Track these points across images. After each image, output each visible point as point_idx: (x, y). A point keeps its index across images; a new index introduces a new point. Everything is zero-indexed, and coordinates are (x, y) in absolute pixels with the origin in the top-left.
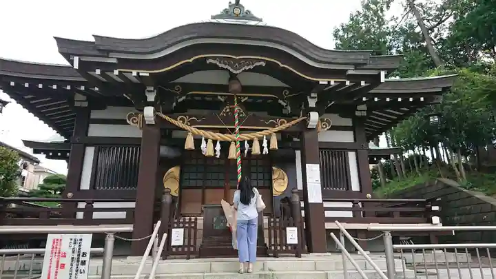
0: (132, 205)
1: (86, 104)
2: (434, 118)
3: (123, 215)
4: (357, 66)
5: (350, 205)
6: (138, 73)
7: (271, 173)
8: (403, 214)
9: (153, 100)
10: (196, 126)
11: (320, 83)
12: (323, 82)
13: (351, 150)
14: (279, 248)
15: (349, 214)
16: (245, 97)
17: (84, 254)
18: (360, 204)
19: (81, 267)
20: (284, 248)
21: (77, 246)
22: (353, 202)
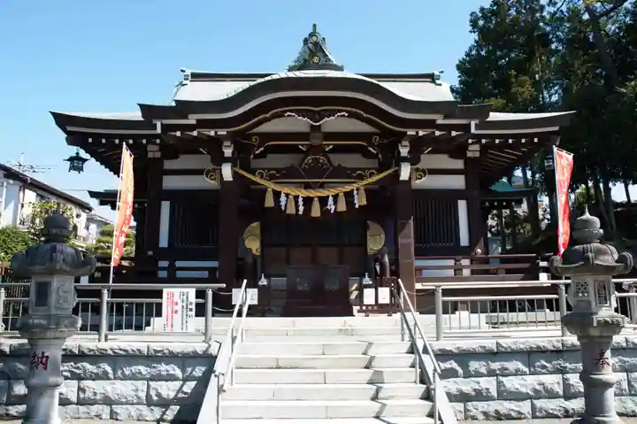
0: (214, 264)
1: (158, 155)
2: (548, 162)
3: (205, 274)
6: (216, 133)
7: (366, 228)
8: (509, 271)
9: (230, 155)
10: (277, 181)
11: (408, 133)
12: (411, 132)
13: (462, 198)
16: (329, 145)
17: (191, 304)
19: (189, 313)
20: (364, 308)
21: (185, 297)
22: (454, 259)
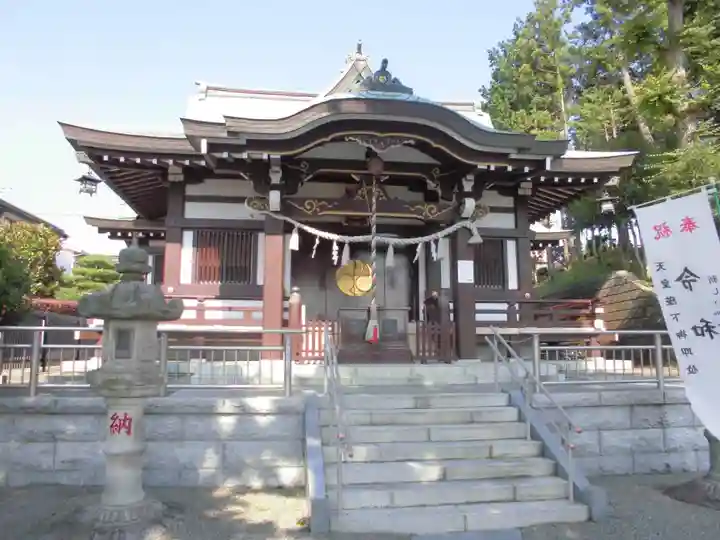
1: (181, 178)
4: (520, 150)
5: (505, 306)
6: (269, 156)
9: (278, 182)
10: (326, 213)
11: (479, 167)
12: (482, 166)
13: (511, 238)
14: (427, 354)
15: (504, 317)
16: (386, 175)
18: (517, 306)
22: (508, 303)
